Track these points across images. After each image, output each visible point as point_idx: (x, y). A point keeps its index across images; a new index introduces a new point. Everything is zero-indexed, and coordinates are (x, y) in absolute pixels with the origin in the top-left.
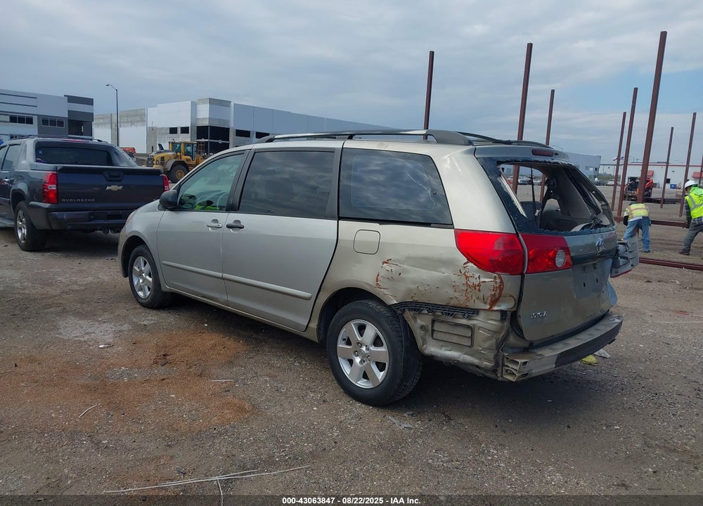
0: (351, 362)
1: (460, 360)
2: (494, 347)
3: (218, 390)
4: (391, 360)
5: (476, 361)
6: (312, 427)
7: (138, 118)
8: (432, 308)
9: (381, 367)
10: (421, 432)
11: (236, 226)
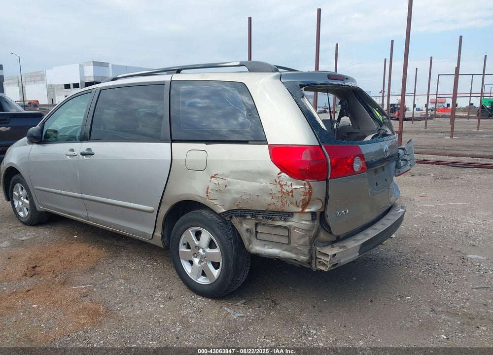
0: (191, 262)
1: (280, 256)
2: (308, 243)
3: (77, 296)
4: (224, 260)
5: (293, 256)
6: (158, 324)
7: (39, 78)
8: (254, 213)
9: (216, 265)
10: (252, 320)
11: (88, 153)
